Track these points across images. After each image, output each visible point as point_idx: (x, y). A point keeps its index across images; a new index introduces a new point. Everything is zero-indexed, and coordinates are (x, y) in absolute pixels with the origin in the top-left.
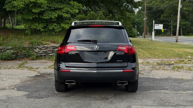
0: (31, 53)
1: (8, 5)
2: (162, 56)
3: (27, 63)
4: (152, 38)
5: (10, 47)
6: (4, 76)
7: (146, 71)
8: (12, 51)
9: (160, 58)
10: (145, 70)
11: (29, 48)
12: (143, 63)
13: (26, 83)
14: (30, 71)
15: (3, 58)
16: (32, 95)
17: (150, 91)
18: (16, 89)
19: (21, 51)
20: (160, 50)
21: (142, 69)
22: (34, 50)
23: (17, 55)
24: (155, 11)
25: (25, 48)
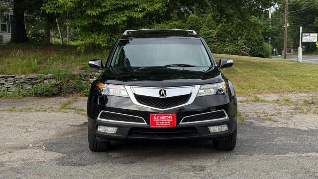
0: (83, 84)
1: (49, 5)
2: (314, 89)
3: (76, 101)
4: (298, 57)
5: (50, 74)
6: (33, 124)
7: (284, 116)
8: (53, 81)
9: (311, 92)
10: (281, 114)
11: (80, 76)
12: (278, 100)
13: (64, 137)
14: (78, 115)
15: (38, 93)
16: (69, 159)
17: (288, 155)
18: (44, 148)
19: (68, 81)
20: (311, 78)
21: (276, 111)
22: (89, 80)
23: (61, 88)
24: (302, 11)
25: (74, 75)
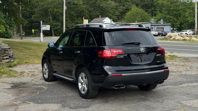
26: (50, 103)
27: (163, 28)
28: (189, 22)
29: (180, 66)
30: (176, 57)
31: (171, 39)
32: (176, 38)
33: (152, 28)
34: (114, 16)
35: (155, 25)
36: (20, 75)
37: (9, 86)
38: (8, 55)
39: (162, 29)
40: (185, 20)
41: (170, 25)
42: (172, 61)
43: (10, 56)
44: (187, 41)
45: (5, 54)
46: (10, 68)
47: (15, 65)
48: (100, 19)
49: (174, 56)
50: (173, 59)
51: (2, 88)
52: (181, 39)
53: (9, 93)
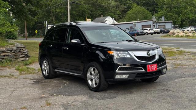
26: (78, 95)
27: (165, 25)
28: (190, 18)
29: (190, 60)
30: (184, 52)
31: (174, 36)
32: (179, 35)
33: (154, 25)
34: (115, 15)
35: (157, 23)
36: (39, 72)
37: (32, 82)
38: (24, 54)
39: (164, 27)
40: (187, 17)
41: (171, 22)
42: (182, 56)
43: (25, 55)
44: (191, 37)
45: (21, 53)
46: (27, 66)
47: (30, 63)
48: (102, 18)
49: (181, 51)
50: (182, 54)
51: (26, 83)
52: (185, 36)
53: (35, 87)
